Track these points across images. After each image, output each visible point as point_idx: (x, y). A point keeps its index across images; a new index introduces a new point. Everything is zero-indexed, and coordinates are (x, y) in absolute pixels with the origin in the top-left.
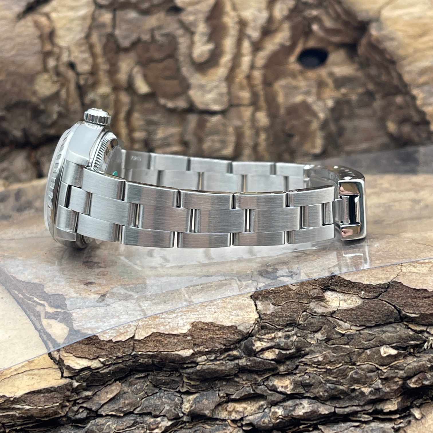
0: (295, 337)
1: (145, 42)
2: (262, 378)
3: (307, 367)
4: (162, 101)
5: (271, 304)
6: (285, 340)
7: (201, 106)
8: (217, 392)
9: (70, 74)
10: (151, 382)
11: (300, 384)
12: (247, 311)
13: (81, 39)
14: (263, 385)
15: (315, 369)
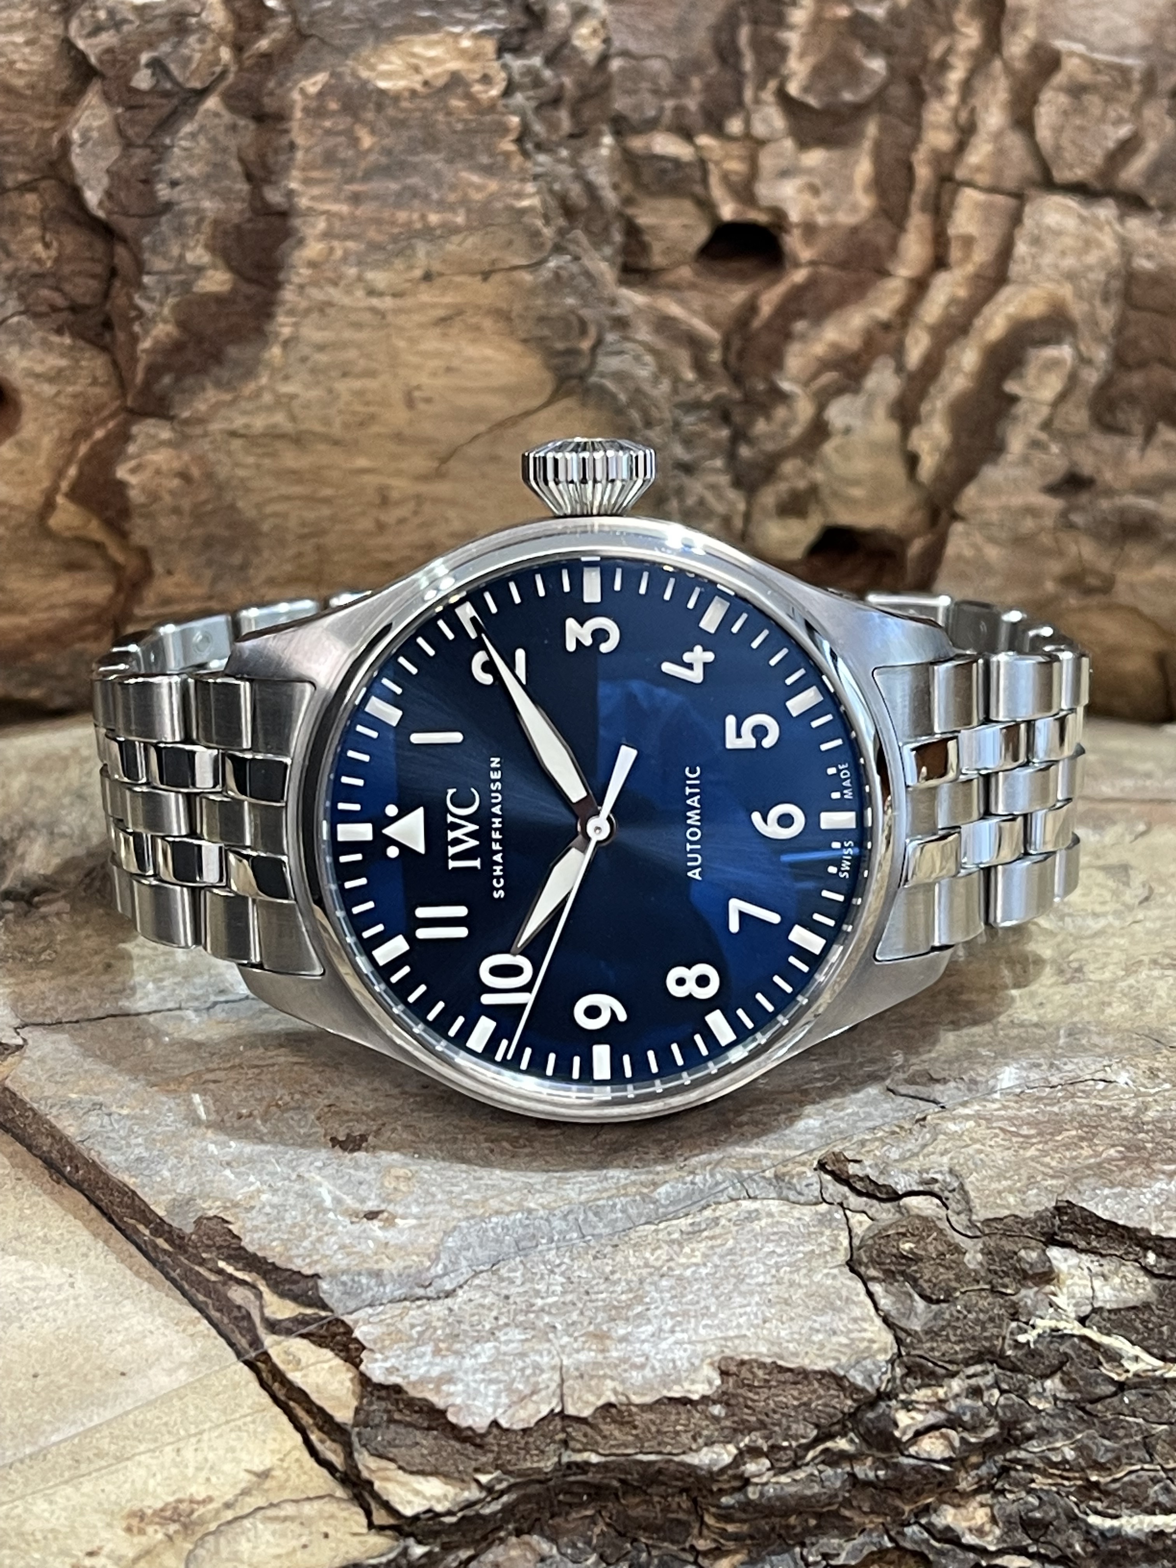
0: (996, 1392)
2: (912, 1507)
3: (1035, 1476)
5: (916, 1297)
6: (968, 1402)
8: (797, 1550)
10: (608, 1525)
11: (1018, 1520)
12: (853, 1315)
14: (917, 1523)
15: (1060, 1481)
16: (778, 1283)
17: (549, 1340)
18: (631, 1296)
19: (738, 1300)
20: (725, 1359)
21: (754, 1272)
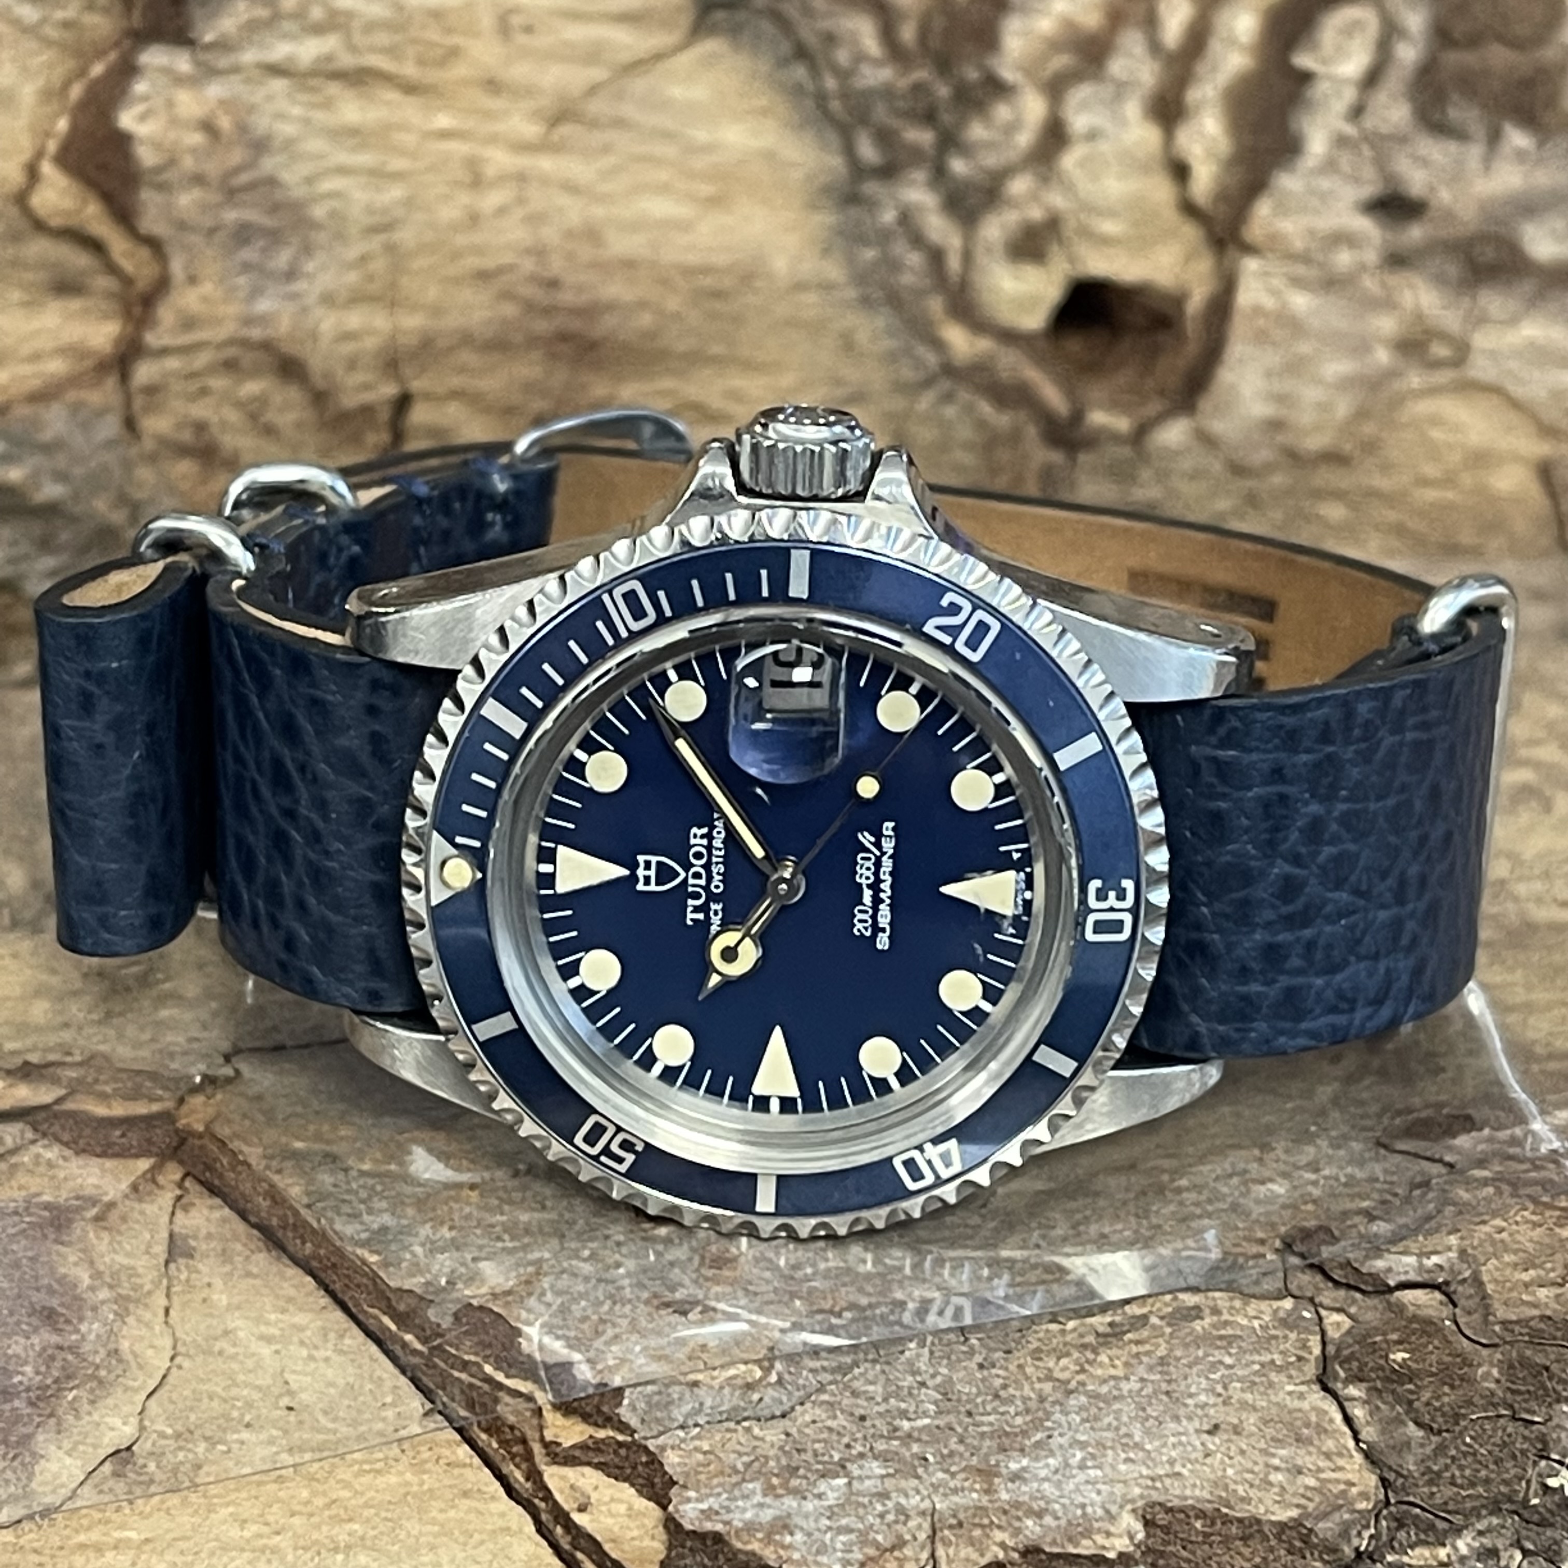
0: (1517, 1554)
5: (1411, 1424)
12: (1324, 1448)
16: (1225, 1403)
17: (918, 1477)
18: (1028, 1418)
19: (1172, 1426)
20: (1152, 1505)
21: (1193, 1389)
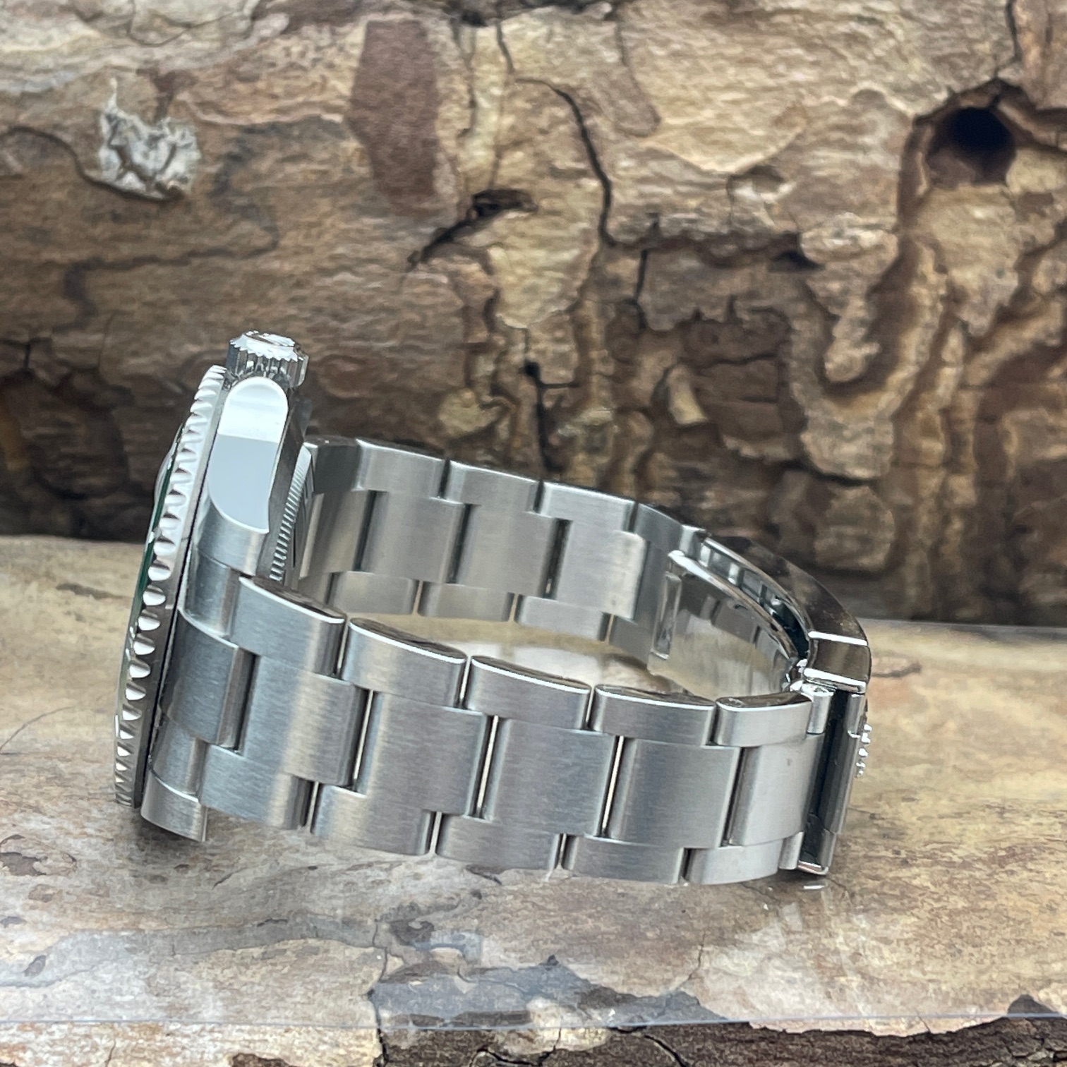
1: (712, 321)
4: (731, 443)
7: (825, 468)
9: (526, 388)
13: (559, 313)
